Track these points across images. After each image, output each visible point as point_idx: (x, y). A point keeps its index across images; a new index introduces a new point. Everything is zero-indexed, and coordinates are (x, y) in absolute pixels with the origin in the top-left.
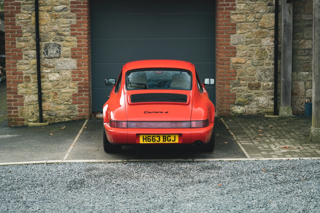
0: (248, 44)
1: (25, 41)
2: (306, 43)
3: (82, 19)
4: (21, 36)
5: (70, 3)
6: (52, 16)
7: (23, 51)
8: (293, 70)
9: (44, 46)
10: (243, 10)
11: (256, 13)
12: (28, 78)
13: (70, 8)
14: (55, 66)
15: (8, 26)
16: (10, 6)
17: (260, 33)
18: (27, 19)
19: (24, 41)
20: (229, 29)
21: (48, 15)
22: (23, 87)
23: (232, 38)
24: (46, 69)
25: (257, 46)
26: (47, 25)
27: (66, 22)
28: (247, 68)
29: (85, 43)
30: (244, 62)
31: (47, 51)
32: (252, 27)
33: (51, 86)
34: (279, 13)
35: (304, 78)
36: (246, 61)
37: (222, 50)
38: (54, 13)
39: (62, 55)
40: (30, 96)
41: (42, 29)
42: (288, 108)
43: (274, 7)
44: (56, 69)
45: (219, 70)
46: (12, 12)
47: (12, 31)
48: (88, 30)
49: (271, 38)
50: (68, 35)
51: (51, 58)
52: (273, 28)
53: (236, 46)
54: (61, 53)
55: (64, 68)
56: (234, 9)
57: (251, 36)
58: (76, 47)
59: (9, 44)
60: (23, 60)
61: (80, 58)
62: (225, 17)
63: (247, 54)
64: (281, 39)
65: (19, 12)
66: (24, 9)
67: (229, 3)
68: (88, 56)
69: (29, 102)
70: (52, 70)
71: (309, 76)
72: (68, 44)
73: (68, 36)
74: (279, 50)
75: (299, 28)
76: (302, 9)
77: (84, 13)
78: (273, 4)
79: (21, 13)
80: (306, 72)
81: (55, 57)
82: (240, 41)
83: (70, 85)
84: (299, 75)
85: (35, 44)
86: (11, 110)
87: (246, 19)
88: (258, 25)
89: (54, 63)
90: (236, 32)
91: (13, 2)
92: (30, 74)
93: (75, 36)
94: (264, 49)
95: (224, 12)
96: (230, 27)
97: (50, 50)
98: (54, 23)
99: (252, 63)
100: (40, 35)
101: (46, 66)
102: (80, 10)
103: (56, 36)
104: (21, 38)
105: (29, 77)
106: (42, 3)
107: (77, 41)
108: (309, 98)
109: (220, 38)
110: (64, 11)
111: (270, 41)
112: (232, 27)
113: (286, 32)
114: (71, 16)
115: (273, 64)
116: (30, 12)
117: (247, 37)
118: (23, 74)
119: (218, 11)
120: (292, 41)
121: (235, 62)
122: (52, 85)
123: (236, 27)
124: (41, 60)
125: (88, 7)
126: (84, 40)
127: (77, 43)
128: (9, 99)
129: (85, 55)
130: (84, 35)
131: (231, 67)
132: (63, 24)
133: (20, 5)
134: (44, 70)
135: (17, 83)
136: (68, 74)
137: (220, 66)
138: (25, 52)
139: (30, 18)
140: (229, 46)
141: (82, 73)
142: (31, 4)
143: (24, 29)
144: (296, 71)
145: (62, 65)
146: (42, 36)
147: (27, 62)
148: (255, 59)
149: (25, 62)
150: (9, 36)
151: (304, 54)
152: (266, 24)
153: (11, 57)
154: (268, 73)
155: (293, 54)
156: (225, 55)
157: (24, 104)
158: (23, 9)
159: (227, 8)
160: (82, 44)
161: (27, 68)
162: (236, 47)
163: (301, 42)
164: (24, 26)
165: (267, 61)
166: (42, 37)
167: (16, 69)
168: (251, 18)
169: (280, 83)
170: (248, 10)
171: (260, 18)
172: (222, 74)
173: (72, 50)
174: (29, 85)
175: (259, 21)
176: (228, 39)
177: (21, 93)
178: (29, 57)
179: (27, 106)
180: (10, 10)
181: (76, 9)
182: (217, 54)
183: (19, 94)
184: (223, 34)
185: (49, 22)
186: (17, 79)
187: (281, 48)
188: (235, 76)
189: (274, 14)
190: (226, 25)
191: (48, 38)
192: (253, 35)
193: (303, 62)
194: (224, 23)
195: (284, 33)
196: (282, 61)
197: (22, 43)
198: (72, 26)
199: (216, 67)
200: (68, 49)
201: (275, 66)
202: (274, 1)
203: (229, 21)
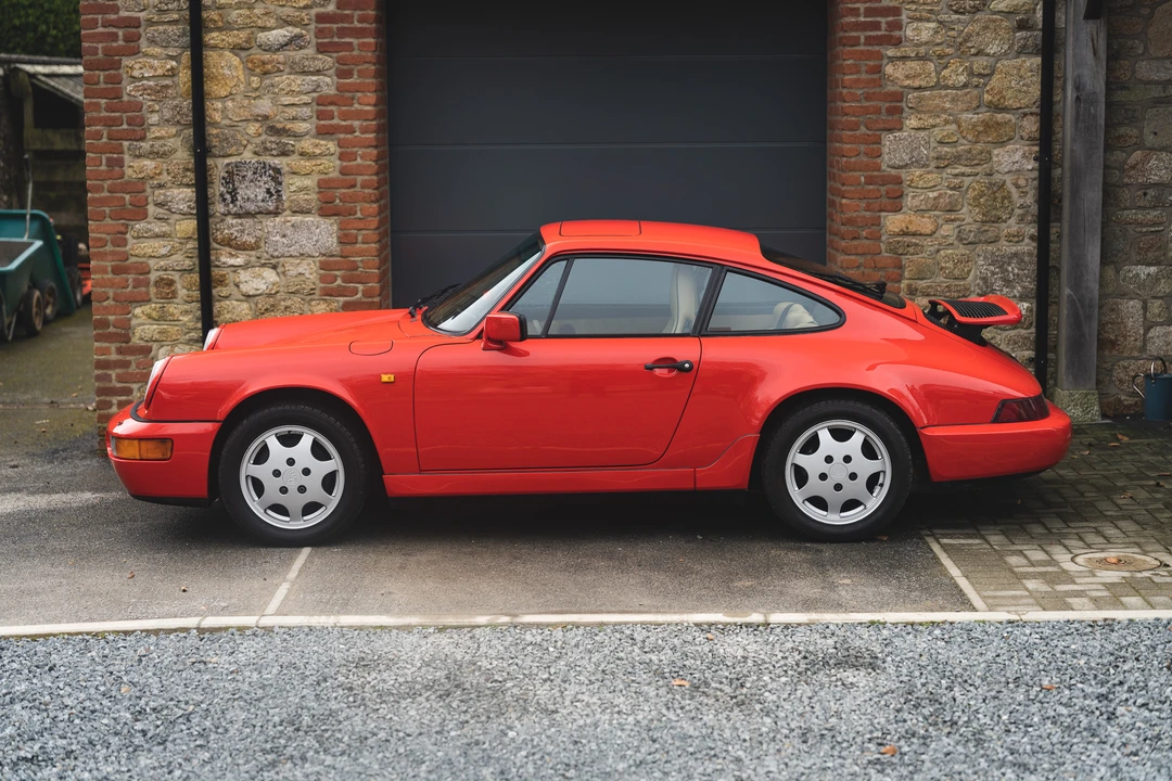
0: (944, 168)
1: (158, 153)
2: (1152, 162)
3: (355, 76)
4: (143, 139)
5: (314, 18)
6: (250, 65)
7: (149, 190)
8: (1105, 260)
9: (223, 174)
10: (927, 43)
11: (976, 55)
12: (166, 284)
13: (313, 37)
14: (262, 244)
15: (94, 100)
16: (101, 30)
17: (988, 126)
18: (164, 75)
19: (153, 154)
20: (878, 111)
21: (235, 61)
22: (149, 316)
23: (888, 143)
24: (231, 255)
25: (977, 174)
26: (233, 100)
27: (299, 85)
28: (942, 252)
29: (369, 163)
30: (929, 232)
31: (235, 189)
32: (961, 106)
33: (247, 315)
34: (1056, 55)
35: (1142, 286)
36: (938, 228)
37: (853, 188)
38: (257, 55)
39: (286, 205)
40: (177, 349)
41: (215, 111)
42: (1087, 395)
43: (1040, 33)
44: (265, 254)
45: (841, 257)
46: (108, 53)
47: (110, 118)
48: (378, 115)
49: (1028, 145)
50: (307, 133)
51: (248, 214)
52: (1034, 109)
53: (903, 173)
54: (284, 198)
55: (293, 250)
56: (898, 42)
57: (955, 139)
58: (335, 174)
59: (100, 165)
60: (149, 223)
61: (350, 214)
62: (864, 68)
63: (941, 200)
64: (1062, 150)
65: (135, 52)
66: (152, 41)
67: (878, 19)
68: (380, 207)
70: (250, 256)
71: (1158, 280)
72: (307, 164)
73: (307, 137)
74: (1055, 186)
75: (1127, 110)
76: (1137, 42)
77: (363, 54)
78: (1036, 23)
79: (141, 54)
80: (1149, 265)
81: (260, 213)
82: (915, 154)
83: (315, 309)
84: (1125, 277)
85: (190, 166)
86: (108, 399)
87: (938, 78)
88: (980, 98)
89: (259, 233)
90: (902, 123)
91: (113, 17)
92: (173, 273)
93: (334, 136)
94: (1002, 186)
95: (862, 52)
96: (880, 104)
97: (243, 186)
98: (257, 89)
99: (959, 232)
100: (209, 135)
101: (229, 242)
102: (351, 44)
103: (264, 137)
104: (142, 144)
105: (171, 283)
106: (216, 19)
107: (337, 154)
108: (1161, 359)
109: (846, 147)
110: (295, 50)
111: (1024, 156)
112: (887, 105)
113: (1081, 125)
114: (319, 65)
115: (1032, 238)
116: (172, 52)
117: (940, 142)
118: (149, 273)
119: (840, 48)
120: (1102, 154)
121: (897, 230)
122: (251, 309)
123: (904, 105)
124: (211, 220)
125: (378, 33)
126: (363, 150)
127: (338, 162)
128: (103, 357)
129: (368, 205)
130: (362, 133)
131: (883, 247)
132: (291, 93)
133: (139, 27)
134: (226, 258)
135: (131, 302)
136: (309, 271)
137: (843, 243)
138: (156, 192)
139: (173, 73)
140: (876, 173)
141: (356, 269)
142: (175, 22)
143: (152, 111)
144: (1113, 262)
145: (284, 240)
146: (217, 136)
147: (164, 229)
148: (969, 220)
149: (157, 228)
150: (98, 136)
151: (1141, 204)
152: (1009, 94)
153: (107, 212)
154: (1013, 268)
155: (1104, 203)
156: (863, 204)
158: (148, 39)
159: (870, 36)
160: (358, 165)
161: (164, 251)
162: (903, 176)
163: (1131, 161)
164: (153, 100)
165: (1012, 225)
166: (215, 142)
167: (125, 252)
168: (956, 75)
169: (1057, 303)
170: (944, 46)
171: (987, 75)
173: (320, 188)
174: (171, 308)
175: (985, 85)
176: (873, 150)
177: (142, 339)
178: (169, 210)
180: (104, 44)
181: (336, 40)
182: (833, 203)
183: (135, 340)
184: (854, 128)
185: (242, 86)
186: (129, 289)
187: (1061, 179)
188: (899, 281)
189: (1038, 60)
190: (866, 99)
191: (235, 143)
192: (964, 134)
193: (1139, 229)
194: (860, 92)
195: (1076, 129)
196: (1066, 225)
197: (147, 162)
198: (321, 101)
199: (829, 249)
200: (308, 182)
201: (1039, 244)
202: (1039, 14)
203: (878, 83)
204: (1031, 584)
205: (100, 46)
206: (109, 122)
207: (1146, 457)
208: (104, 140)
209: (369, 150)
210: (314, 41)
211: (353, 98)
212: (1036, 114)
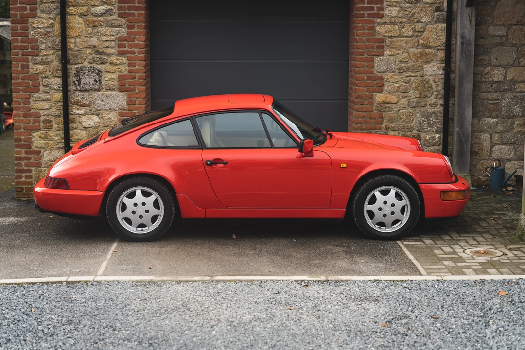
0: (402, 73)
1: (45, 62)
2: (495, 71)
3: (136, 28)
4: (38, 55)
5: (117, 2)
6: (87, 23)
7: (40, 79)
8: (474, 115)
9: (75, 72)
10: (395, 17)
11: (417, 22)
12: (48, 122)
13: (116, 10)
14: (92, 104)
15: (16, 38)
16: (19, 5)
17: (421, 54)
18: (48, 27)
19: (43, 63)
20: (372, 47)
21: (81, 20)
22: (40, 137)
23: (377, 62)
24: (78, 109)
25: (417, 76)
26: (79, 38)
27: (110, 32)
28: (401, 111)
29: (141, 68)
30: (395, 102)
31: (80, 79)
32: (410, 45)
33: (85, 136)
34: (453, 23)
35: (490, 127)
36: (399, 100)
37: (361, 82)
38: (91, 18)
39: (103, 86)
40: (52, 152)
41: (71, 43)
42: (465, 176)
43: (445, 13)
44: (94, 109)
45: (355, 113)
46: (22, 16)
47: (23, 46)
48: (146, 46)
49: (440, 63)
50: (113, 54)
51: (86, 91)
52: (443, 47)
54: (103, 83)
55: (106, 107)
56: (382, 16)
57: (407, 60)
58: (126, 73)
59: (18, 67)
60: (40, 94)
61: (133, 91)
62: (366, 28)
63: (401, 88)
64: (455, 65)
65: (35, 16)
66: (43, 11)
67: (373, 5)
68: (146, 88)
69: (50, 161)
70: (87, 110)
71: (497, 124)
72: (113, 68)
73: (113, 56)
74: (452, 82)
75: (484, 48)
76: (489, 17)
77: (140, 18)
78: (444, 8)
79: (37, 17)
80: (494, 118)
81: (92, 90)
82: (389, 67)
84: (482, 123)
85: (60, 68)
86: (20, 174)
87: (400, 33)
88: (418, 42)
89: (91, 99)
90: (383, 53)
92: (51, 117)
93: (126, 55)
94: (428, 81)
95: (365, 20)
96: (374, 44)
97: (84, 78)
98: (91, 34)
99: (409, 102)
100: (68, 54)
101: (77, 103)
102: (134, 13)
103: (93, 55)
104: (37, 58)
105: (50, 122)
106: (72, 1)
107: (127, 63)
108: (498, 160)
109: (357, 63)
110: (108, 16)
111: (438, 68)
112: (377, 44)
113: (464, 55)
114: (119, 23)
115: (441, 105)
116: (52, 16)
117: (400, 62)
118: (40, 117)
119: (356, 19)
120: (473, 68)
121: (381, 101)
122: (87, 134)
123: (384, 44)
124: (69, 93)
125: (146, 9)
126: (139, 62)
127: (127, 67)
128: (18, 155)
129: (141, 87)
130: (139, 54)
131: (374, 108)
132: (106, 35)
133: (37, 4)
134: (76, 111)
135: (32, 130)
136: (114, 117)
137: (356, 107)
138: (44, 80)
139: (52, 26)
140: (371, 75)
142: (53, 2)
143: (43, 43)
144: (478, 117)
145: (103, 103)
146: (72, 55)
147: (47, 97)
148: (413, 97)
149: (44, 96)
150: (17, 54)
151: (490, 90)
152: (431, 40)
153: (21, 89)
154: (433, 119)
155: (474, 90)
156: (365, 89)
157: (41, 164)
158: (41, 10)
159: (369, 13)
160: (137, 69)
161: (47, 107)
162: (384, 76)
163: (486, 71)
164: (42, 38)
165: (432, 99)
166: (71, 57)
167: (29, 107)
168: (408, 31)
169: (452, 135)
170: (403, 18)
171: (422, 31)
172: (360, 119)
173: (119, 79)
174: (50, 133)
175: (421, 36)
176: (370, 64)
177: (37, 147)
178: (50, 88)
179: (46, 167)
180: (21, 12)
181: (127, 11)
182: (352, 88)
183: (33, 148)
184: (362, 55)
185: (84, 32)
186: (31, 124)
187: (454, 79)
188: (381, 124)
189: (445, 25)
190: (367, 42)
191: (81, 58)
192: (411, 58)
193: (489, 102)
194: (365, 38)
195: (461, 56)
196: (456, 99)
197: (40, 66)
198: (120, 39)
199: (349, 109)
200: (113, 76)
201: (444, 108)
202: (445, 5)
203: (373, 34)
204: (446, 263)
205: (19, 13)
206: (23, 48)
207: (493, 205)
208: (20, 56)
209: (141, 62)
210: (117, 12)
211: (134, 38)
212: (444, 49)
